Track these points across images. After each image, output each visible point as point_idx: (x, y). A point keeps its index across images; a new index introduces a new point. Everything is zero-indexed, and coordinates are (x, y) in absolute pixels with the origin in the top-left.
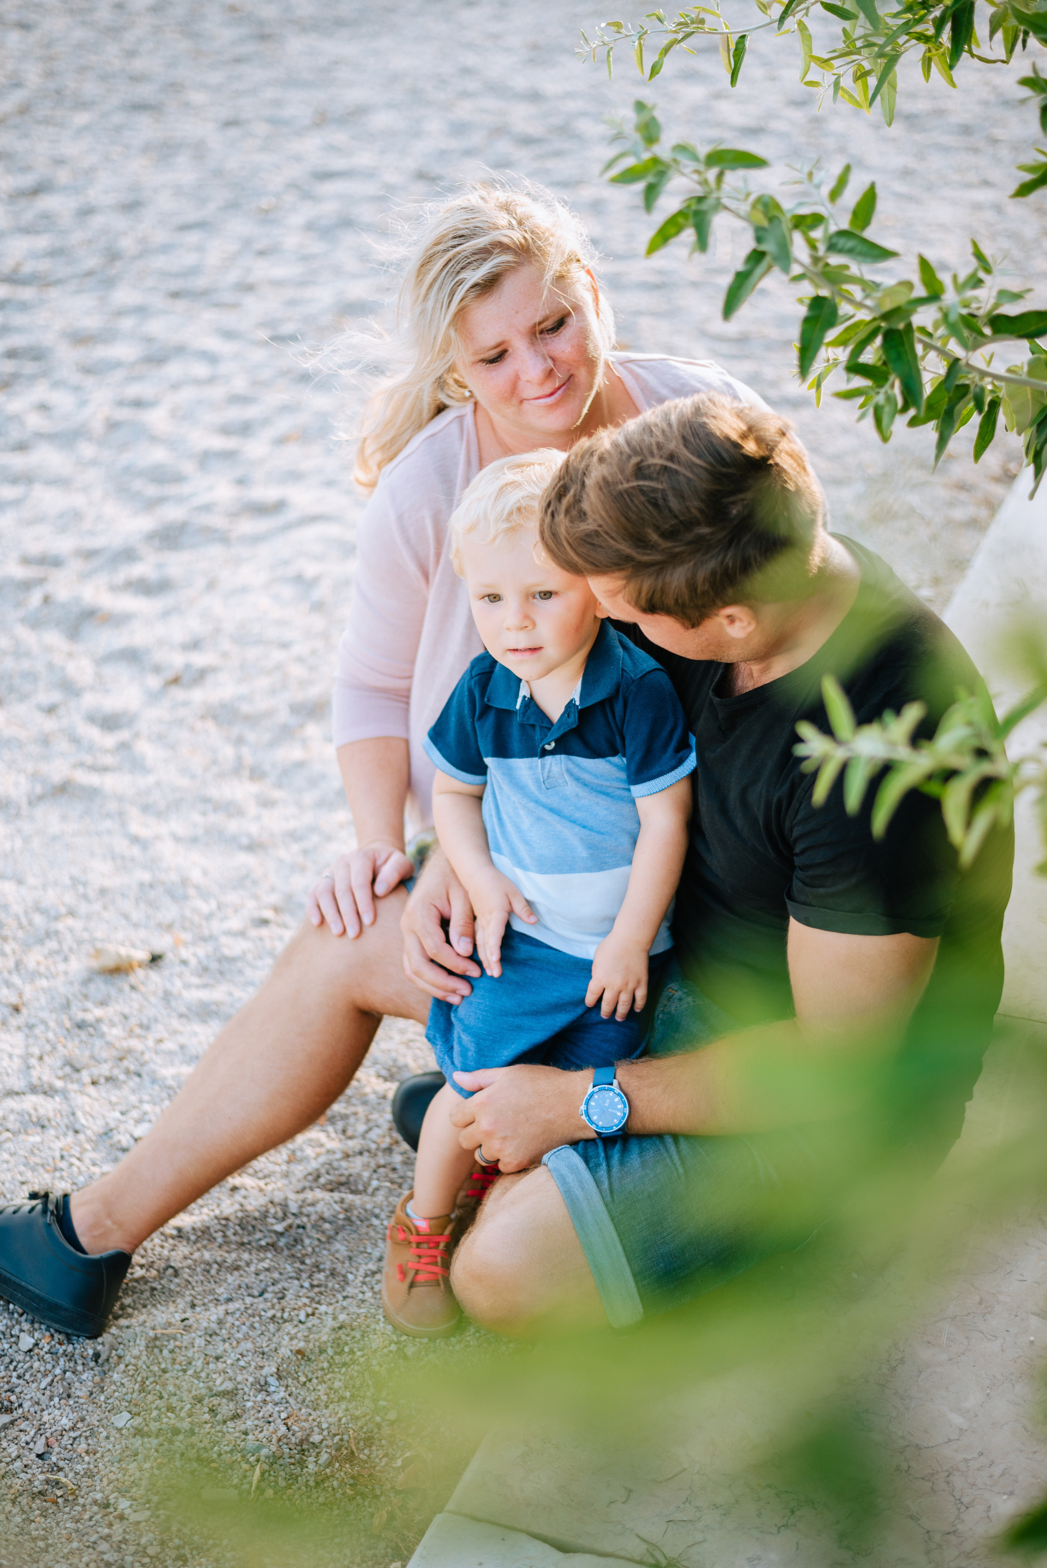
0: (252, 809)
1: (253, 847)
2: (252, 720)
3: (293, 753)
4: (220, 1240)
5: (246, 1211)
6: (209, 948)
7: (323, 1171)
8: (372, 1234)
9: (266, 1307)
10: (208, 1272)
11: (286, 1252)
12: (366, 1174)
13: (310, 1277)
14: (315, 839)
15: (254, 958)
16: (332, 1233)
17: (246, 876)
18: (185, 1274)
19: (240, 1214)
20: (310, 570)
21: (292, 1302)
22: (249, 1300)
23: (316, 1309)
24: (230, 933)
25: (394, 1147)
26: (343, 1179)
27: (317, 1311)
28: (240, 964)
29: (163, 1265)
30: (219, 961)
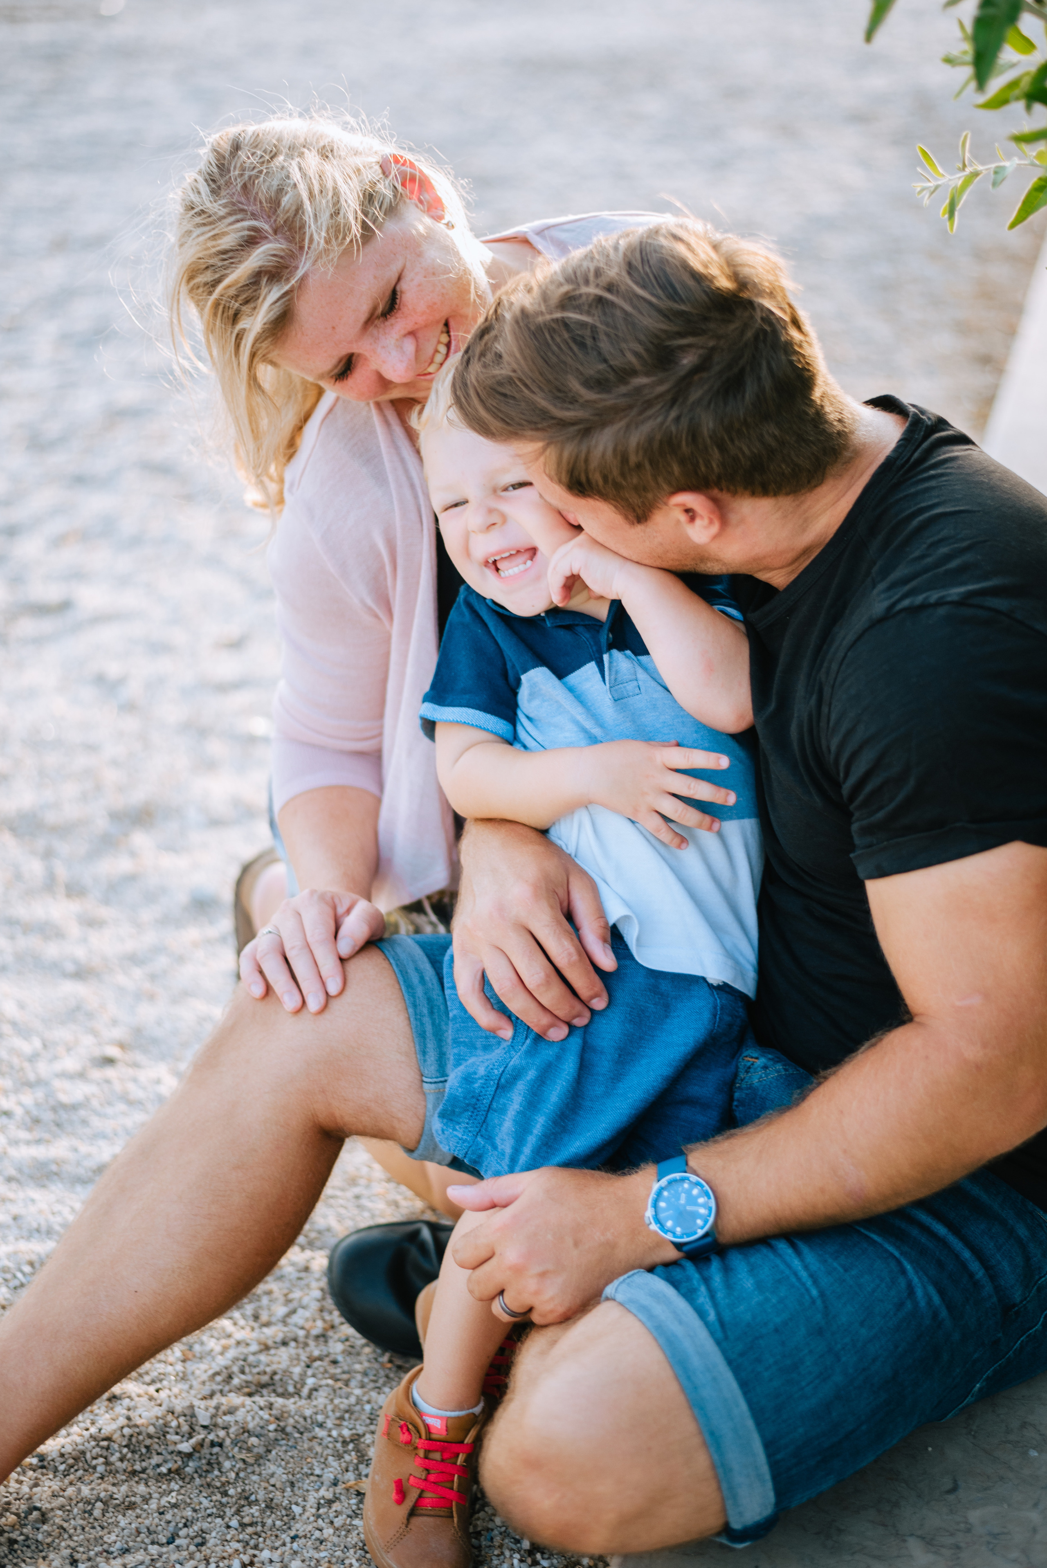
0: (74, 930)
1: (82, 973)
2: (63, 831)
3: (122, 865)
4: (101, 1469)
5: (136, 1426)
6: (40, 1094)
7: (235, 1369)
8: (319, 1449)
9: (181, 1558)
10: (91, 1514)
11: (198, 1481)
12: (297, 1370)
13: (238, 1512)
14: (163, 961)
15: (101, 1105)
16: (261, 1450)
17: (78, 1008)
18: (58, 1517)
19: (127, 1431)
20: (113, 669)
21: (219, 1549)
22: (154, 1550)
23: (255, 1556)
24: (64, 1075)
25: (330, 1333)
26: (265, 1379)
27: (256, 1560)
28: (82, 1113)
29: (24, 1507)
30: (54, 1109)
